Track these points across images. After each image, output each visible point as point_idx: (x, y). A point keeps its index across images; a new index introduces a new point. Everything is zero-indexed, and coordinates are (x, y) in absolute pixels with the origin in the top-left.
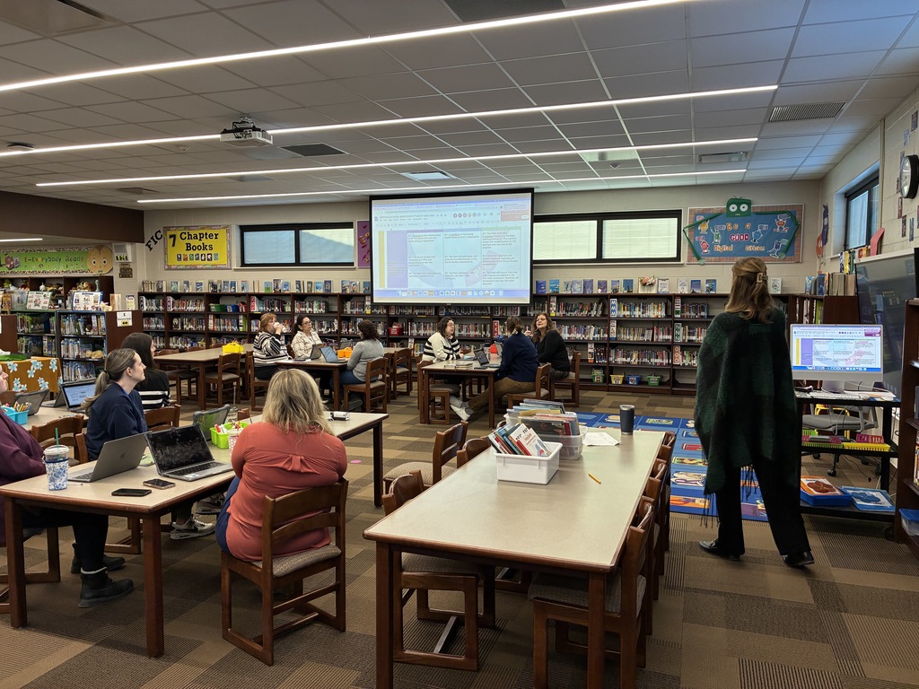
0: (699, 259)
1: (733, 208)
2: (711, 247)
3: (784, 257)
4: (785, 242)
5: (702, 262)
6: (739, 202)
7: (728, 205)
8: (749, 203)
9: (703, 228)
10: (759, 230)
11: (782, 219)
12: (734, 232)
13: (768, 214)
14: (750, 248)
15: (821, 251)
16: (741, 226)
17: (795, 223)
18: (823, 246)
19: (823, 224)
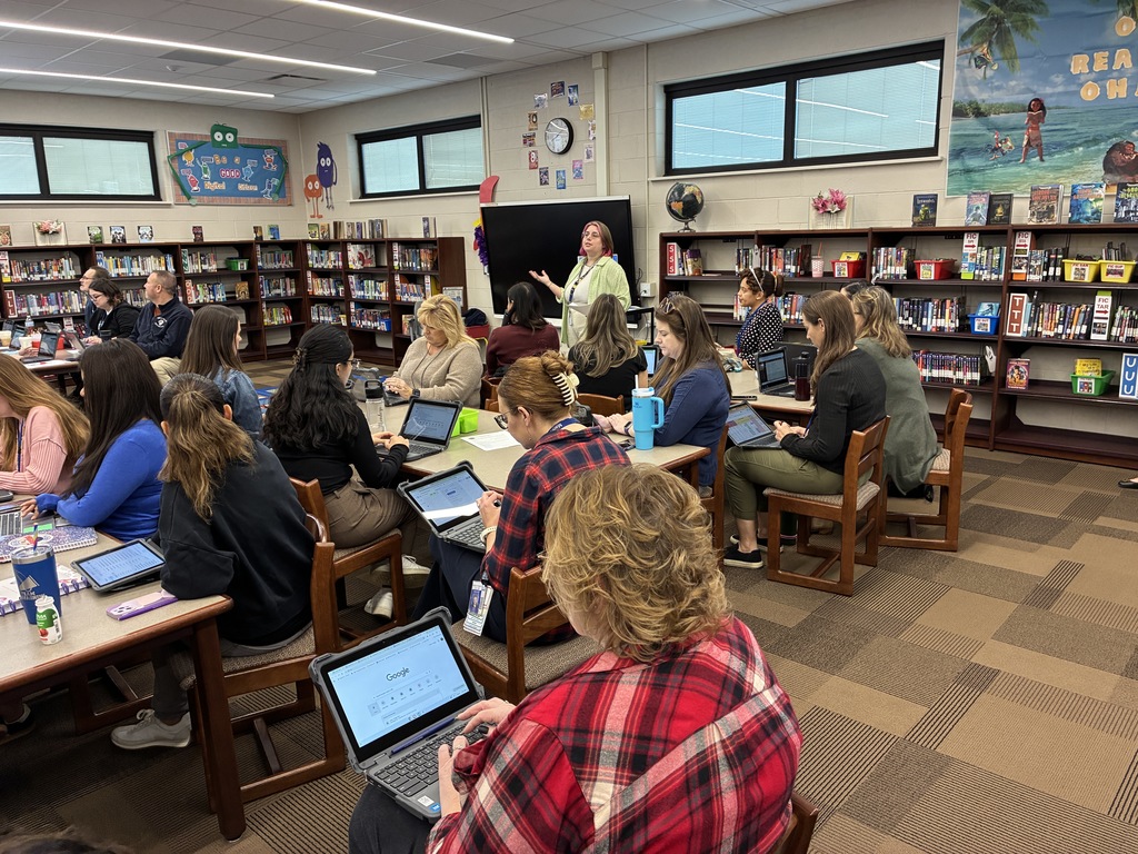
0: (189, 198)
1: (218, 136)
2: (202, 185)
3: (277, 198)
4: (276, 182)
5: (193, 202)
6: (225, 130)
7: (213, 133)
8: (235, 132)
9: (189, 158)
10: (249, 167)
11: (269, 156)
12: (223, 166)
13: (256, 148)
14: (241, 187)
15: (316, 194)
16: (231, 161)
17: (282, 161)
18: (321, 188)
19: (319, 164)
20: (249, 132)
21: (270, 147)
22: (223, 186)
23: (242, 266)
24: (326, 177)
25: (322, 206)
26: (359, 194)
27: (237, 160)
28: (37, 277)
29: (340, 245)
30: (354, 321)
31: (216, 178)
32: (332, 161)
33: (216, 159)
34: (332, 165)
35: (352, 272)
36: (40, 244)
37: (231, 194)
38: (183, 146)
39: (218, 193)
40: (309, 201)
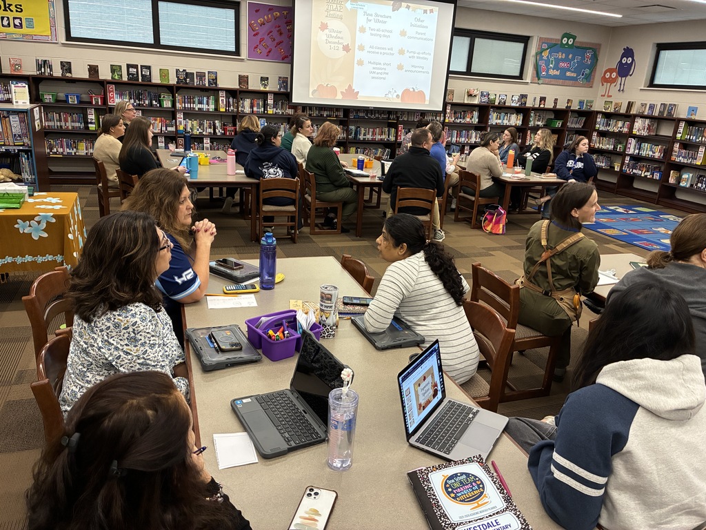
0: (539, 79)
1: (565, 41)
2: (547, 72)
3: (585, 82)
4: (587, 71)
5: (540, 82)
6: (568, 36)
7: (563, 38)
8: (574, 38)
9: (545, 55)
10: (576, 61)
11: (588, 54)
12: (562, 60)
13: (582, 49)
14: (568, 74)
16: (567, 56)
17: (595, 58)
19: (620, 62)
20: (582, 38)
21: (590, 49)
22: (557, 73)
23: (558, 124)
24: (624, 71)
25: (614, 89)
26: (648, 84)
27: (570, 56)
28: (458, 121)
29: (629, 117)
30: (626, 168)
31: (556, 68)
32: (633, 60)
33: (560, 56)
34: (632, 62)
35: (634, 137)
36: (466, 102)
37: (562, 79)
38: (545, 46)
39: (555, 77)
40: (603, 85)
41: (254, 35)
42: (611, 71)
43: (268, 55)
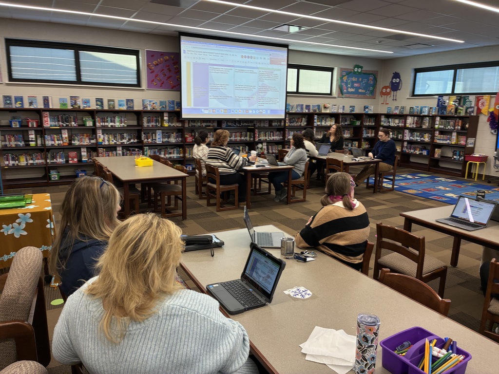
0: (342, 95)
1: (356, 70)
2: (347, 89)
3: (371, 95)
4: (371, 88)
5: (343, 96)
6: (358, 67)
7: (354, 68)
8: (362, 67)
9: (345, 79)
10: (364, 82)
11: (371, 78)
12: (356, 82)
13: (366, 74)
14: (360, 91)
15: (388, 94)
16: (358, 79)
17: (375, 80)
18: (390, 91)
19: (392, 82)
20: (367, 68)
21: (372, 74)
22: (353, 90)
23: (358, 123)
24: (395, 87)
25: (389, 99)
26: (411, 95)
27: (360, 79)
29: (402, 117)
30: (405, 149)
31: (352, 87)
32: (400, 80)
33: (354, 79)
34: (400, 82)
35: (408, 128)
37: (356, 94)
38: (344, 74)
39: (352, 93)
40: (382, 97)
41: (151, 73)
42: (386, 87)
43: (162, 86)
